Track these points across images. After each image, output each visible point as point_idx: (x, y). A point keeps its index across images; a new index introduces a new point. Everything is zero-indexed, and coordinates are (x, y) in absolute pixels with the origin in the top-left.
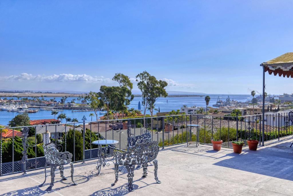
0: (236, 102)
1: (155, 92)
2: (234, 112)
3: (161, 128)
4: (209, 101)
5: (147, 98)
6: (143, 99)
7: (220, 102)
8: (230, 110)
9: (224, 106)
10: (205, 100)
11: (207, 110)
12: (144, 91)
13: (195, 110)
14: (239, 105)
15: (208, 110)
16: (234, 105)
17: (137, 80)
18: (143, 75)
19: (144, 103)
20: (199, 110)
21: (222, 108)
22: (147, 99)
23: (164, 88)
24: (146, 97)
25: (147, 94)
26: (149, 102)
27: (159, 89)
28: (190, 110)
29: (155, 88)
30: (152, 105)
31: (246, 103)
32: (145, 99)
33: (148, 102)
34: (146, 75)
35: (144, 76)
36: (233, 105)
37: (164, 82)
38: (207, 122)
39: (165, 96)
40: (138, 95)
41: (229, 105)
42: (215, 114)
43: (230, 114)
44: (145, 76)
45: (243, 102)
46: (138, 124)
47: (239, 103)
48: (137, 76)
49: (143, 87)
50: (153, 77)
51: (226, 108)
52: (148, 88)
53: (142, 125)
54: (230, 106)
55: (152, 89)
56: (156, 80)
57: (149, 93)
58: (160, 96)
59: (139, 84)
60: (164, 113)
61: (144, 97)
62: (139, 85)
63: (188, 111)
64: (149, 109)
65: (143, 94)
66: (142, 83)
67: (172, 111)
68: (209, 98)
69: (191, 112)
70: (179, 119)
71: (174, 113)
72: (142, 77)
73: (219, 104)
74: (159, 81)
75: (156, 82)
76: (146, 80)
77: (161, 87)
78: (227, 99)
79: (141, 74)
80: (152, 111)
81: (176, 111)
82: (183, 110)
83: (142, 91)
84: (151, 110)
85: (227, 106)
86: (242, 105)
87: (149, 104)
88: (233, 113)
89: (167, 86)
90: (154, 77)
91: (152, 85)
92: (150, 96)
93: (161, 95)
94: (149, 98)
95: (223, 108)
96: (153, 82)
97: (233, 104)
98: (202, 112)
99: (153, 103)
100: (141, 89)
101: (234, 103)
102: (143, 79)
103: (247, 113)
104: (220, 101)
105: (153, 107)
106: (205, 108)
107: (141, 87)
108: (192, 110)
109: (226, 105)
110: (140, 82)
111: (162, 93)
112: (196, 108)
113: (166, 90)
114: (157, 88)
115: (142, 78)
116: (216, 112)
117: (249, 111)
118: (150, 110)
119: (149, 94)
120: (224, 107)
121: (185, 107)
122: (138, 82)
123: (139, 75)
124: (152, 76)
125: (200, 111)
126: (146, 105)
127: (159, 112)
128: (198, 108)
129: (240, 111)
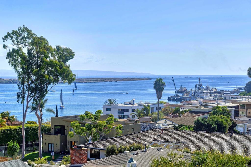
0: (214, 90)
1: (46, 72)
2: (215, 111)
3: (61, 152)
4: (162, 90)
5: (29, 85)
6: (20, 88)
7: (181, 92)
8: (206, 107)
9: (190, 98)
10: (155, 87)
11: (158, 108)
12: (21, 70)
13: (133, 110)
14: (221, 96)
15: (160, 108)
16: (210, 98)
17: (5, 47)
18: (20, 35)
19: (24, 97)
20: (140, 108)
21: (188, 103)
22: (30, 88)
23: (68, 63)
24: (26, 84)
25: (29, 78)
26: (35, 96)
27: (57, 65)
28: (122, 111)
29: (47, 63)
30: (40, 100)
31: (233, 92)
32: (23, 89)
33: (31, 94)
34: (26, 34)
35: (22, 37)
36: (208, 97)
37: (66, 49)
38: (165, 137)
39: (68, 80)
40: (10, 79)
41: (200, 98)
42: (177, 116)
43: (207, 115)
44: (24, 37)
45: (229, 91)
46: (8, 145)
47: (220, 93)
48: (6, 37)
49: (19, 60)
50: (41, 38)
51: (196, 103)
52: (31, 64)
53: (18, 146)
54: (203, 98)
55: (38, 66)
56: (49, 45)
57: (34, 75)
58: (58, 81)
59: (9, 55)
60: (67, 117)
61: (23, 83)
62: (11, 56)
63: (119, 112)
64: (34, 109)
65: (20, 78)
66: (17, 52)
67: (86, 114)
68: (163, 84)
69: (125, 114)
70: (100, 130)
71: (89, 118)
72: (17, 39)
73: (180, 95)
74: (54, 47)
75: (49, 49)
76: (25, 45)
77: (61, 60)
78: (196, 85)
79: (14, 32)
80: (41, 115)
81: (94, 114)
82: (108, 110)
83: (16, 69)
84: (39, 113)
85: (197, 100)
86: (227, 97)
87: (34, 100)
88: (214, 113)
89: (72, 58)
90: (44, 39)
91: (39, 57)
92: (36, 80)
93: (60, 78)
94: (32, 85)
95: (191, 104)
96: (42, 50)
97: (209, 94)
98: (148, 113)
99: (43, 96)
100: (15, 67)
101: (211, 93)
102: (18, 43)
103: (241, 113)
104: (183, 90)
105: (42, 106)
106: (154, 105)
107: (16, 60)
108: (127, 110)
109: (195, 98)
110: (11, 50)
111: (61, 74)
112: (136, 104)
113: (71, 68)
114: (51, 64)
115: (16, 42)
116: (176, 112)
117: (244, 110)
118: (36, 113)
119: (34, 78)
120: (192, 101)
121: (111, 104)
122: (8, 51)
123: (9, 34)
124: (39, 36)
125: (145, 111)
126: (28, 102)
127: (57, 115)
128: (140, 105)
129: (228, 109)
